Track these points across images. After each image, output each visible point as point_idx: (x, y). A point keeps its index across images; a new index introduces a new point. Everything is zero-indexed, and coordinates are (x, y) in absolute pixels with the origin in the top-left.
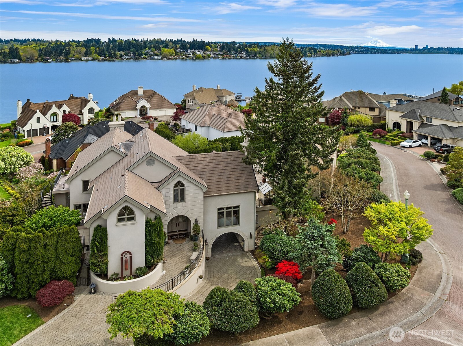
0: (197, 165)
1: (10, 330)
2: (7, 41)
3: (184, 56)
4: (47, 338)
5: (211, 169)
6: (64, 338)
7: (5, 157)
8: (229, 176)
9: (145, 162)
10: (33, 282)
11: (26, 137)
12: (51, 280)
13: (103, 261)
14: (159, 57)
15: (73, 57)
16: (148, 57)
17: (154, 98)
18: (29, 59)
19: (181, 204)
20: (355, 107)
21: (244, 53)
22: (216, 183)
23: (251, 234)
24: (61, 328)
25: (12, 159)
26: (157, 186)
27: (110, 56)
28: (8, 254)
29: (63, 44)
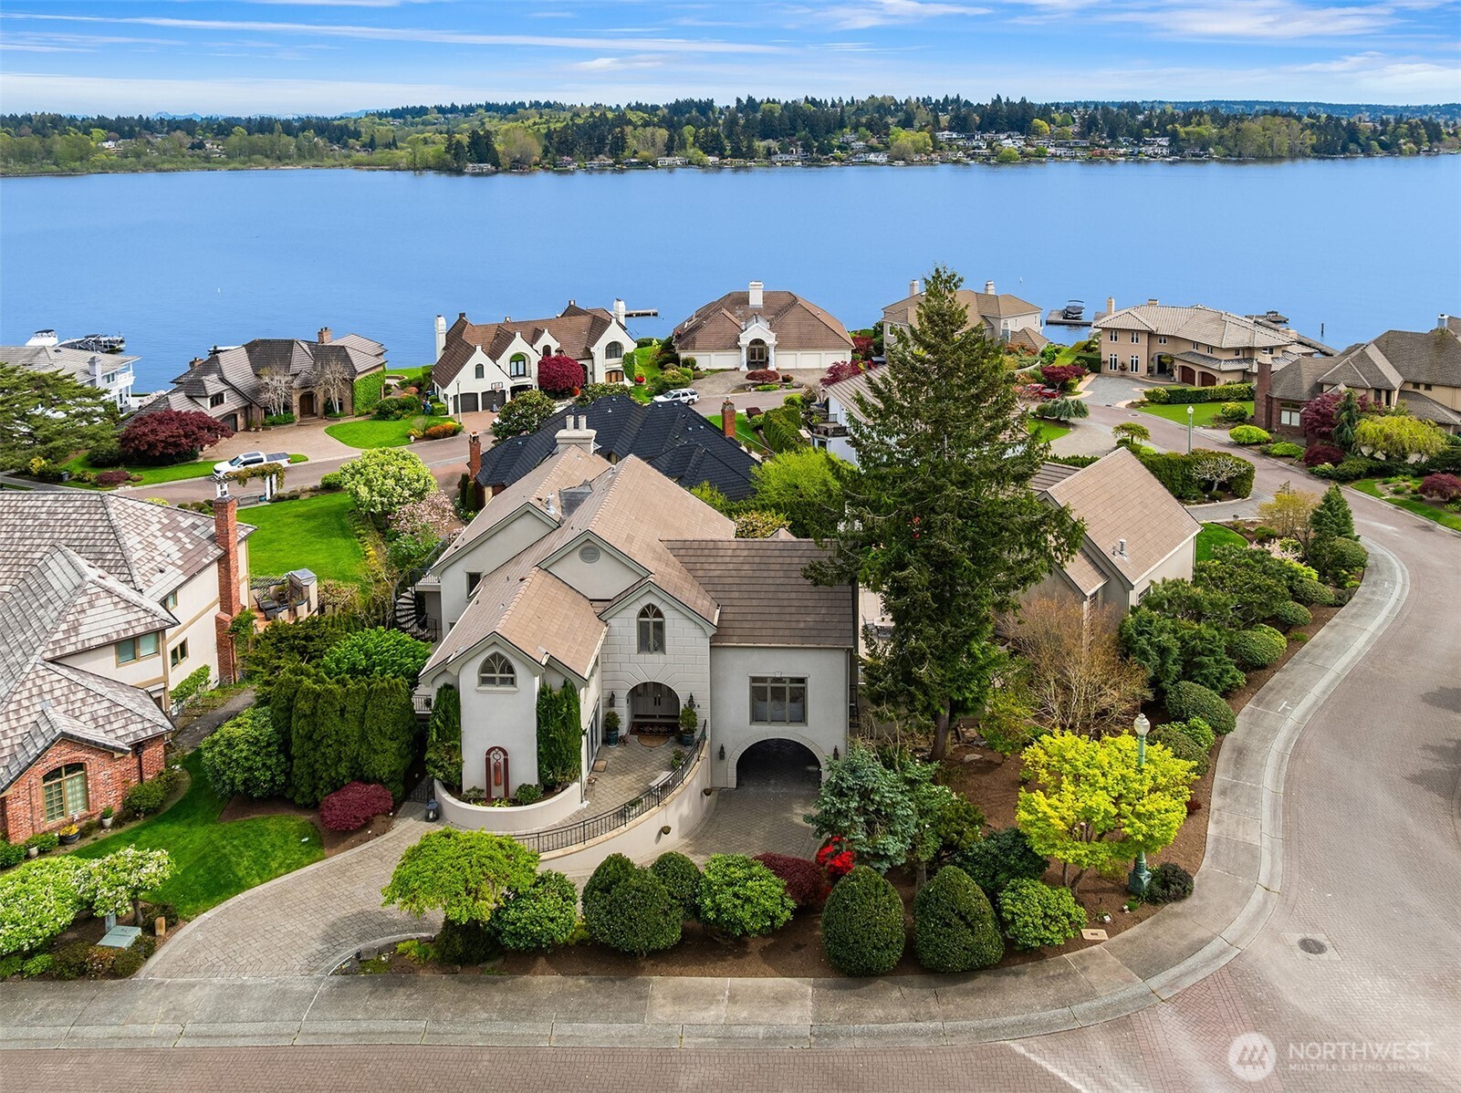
0: (713, 567)
1: (266, 858)
2: (469, 110)
3: (960, 154)
4: (318, 887)
5: (746, 581)
6: (346, 893)
7: (371, 476)
8: (785, 603)
9: (577, 553)
10: (321, 778)
11: (451, 412)
12: (353, 780)
13: (450, 759)
14: (882, 158)
15: (634, 157)
16: (848, 156)
17: (791, 319)
18: (517, 161)
19: (655, 658)
20: (1417, 385)
21: (1164, 141)
22: (749, 617)
23: (836, 750)
24: (348, 874)
25: (386, 482)
26: (600, 610)
27: (737, 153)
28: (281, 715)
29: (610, 115)
